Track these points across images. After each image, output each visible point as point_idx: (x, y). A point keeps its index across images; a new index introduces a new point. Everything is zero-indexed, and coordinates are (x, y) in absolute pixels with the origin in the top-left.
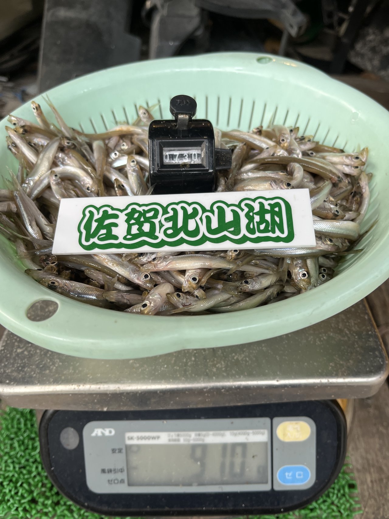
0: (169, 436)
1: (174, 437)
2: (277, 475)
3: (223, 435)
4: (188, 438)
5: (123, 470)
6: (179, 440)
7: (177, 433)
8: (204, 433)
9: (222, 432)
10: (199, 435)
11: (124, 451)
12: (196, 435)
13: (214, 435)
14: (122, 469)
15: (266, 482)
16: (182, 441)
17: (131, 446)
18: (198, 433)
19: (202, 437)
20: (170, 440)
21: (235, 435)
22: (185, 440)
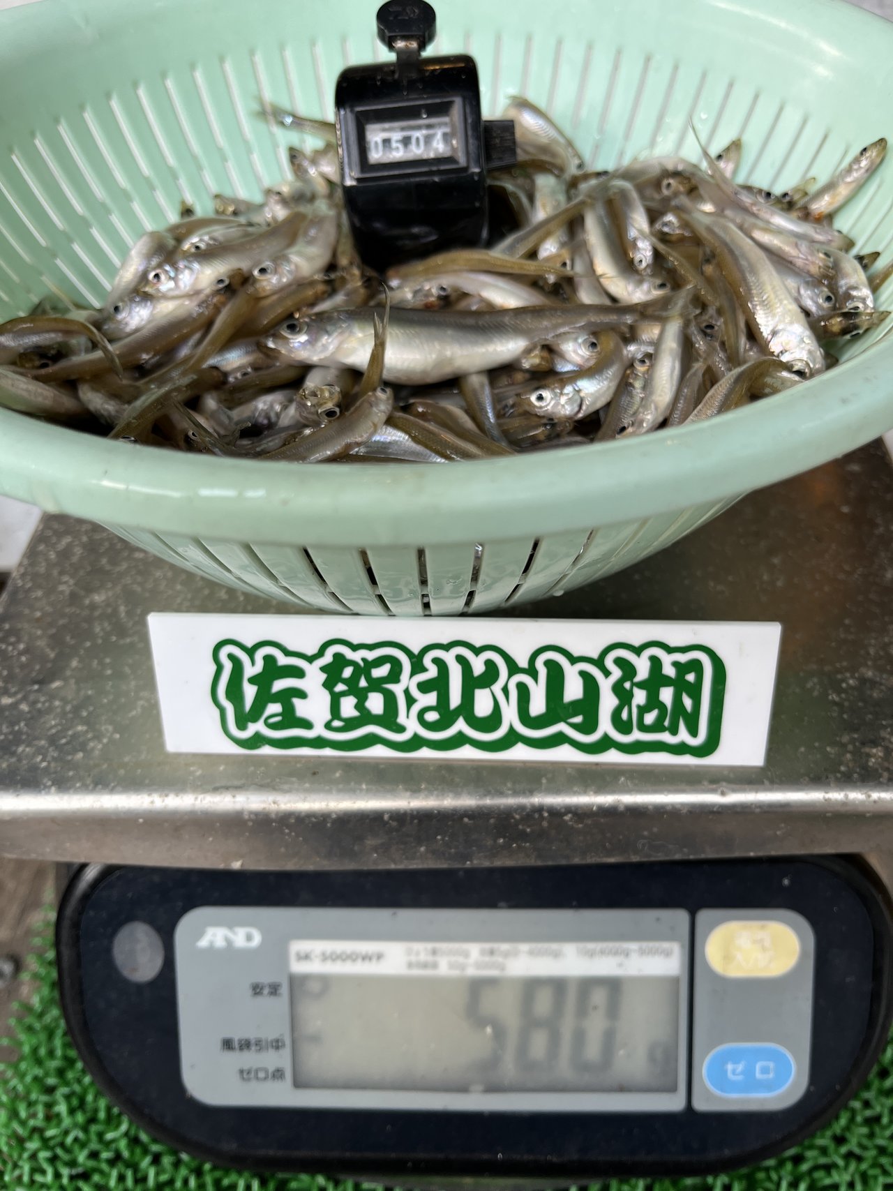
0: (409, 952)
1: (423, 957)
2: (704, 1069)
3: (556, 955)
4: (461, 959)
5: (280, 1044)
6: (435, 966)
7: (430, 946)
8: (505, 947)
9: (554, 946)
10: (492, 952)
11: (284, 990)
12: (483, 953)
13: (531, 953)
14: (277, 1041)
15: (673, 1089)
16: (444, 968)
17: (306, 978)
18: (487, 946)
19: (500, 959)
20: (410, 965)
21: (591, 954)
22: (451, 966)
